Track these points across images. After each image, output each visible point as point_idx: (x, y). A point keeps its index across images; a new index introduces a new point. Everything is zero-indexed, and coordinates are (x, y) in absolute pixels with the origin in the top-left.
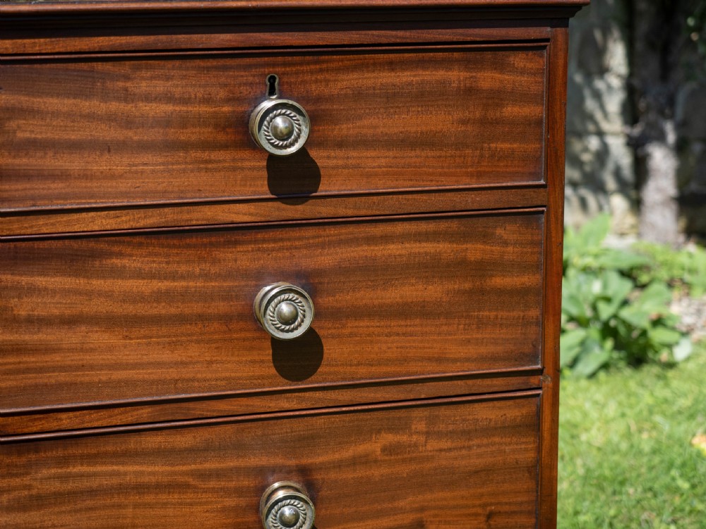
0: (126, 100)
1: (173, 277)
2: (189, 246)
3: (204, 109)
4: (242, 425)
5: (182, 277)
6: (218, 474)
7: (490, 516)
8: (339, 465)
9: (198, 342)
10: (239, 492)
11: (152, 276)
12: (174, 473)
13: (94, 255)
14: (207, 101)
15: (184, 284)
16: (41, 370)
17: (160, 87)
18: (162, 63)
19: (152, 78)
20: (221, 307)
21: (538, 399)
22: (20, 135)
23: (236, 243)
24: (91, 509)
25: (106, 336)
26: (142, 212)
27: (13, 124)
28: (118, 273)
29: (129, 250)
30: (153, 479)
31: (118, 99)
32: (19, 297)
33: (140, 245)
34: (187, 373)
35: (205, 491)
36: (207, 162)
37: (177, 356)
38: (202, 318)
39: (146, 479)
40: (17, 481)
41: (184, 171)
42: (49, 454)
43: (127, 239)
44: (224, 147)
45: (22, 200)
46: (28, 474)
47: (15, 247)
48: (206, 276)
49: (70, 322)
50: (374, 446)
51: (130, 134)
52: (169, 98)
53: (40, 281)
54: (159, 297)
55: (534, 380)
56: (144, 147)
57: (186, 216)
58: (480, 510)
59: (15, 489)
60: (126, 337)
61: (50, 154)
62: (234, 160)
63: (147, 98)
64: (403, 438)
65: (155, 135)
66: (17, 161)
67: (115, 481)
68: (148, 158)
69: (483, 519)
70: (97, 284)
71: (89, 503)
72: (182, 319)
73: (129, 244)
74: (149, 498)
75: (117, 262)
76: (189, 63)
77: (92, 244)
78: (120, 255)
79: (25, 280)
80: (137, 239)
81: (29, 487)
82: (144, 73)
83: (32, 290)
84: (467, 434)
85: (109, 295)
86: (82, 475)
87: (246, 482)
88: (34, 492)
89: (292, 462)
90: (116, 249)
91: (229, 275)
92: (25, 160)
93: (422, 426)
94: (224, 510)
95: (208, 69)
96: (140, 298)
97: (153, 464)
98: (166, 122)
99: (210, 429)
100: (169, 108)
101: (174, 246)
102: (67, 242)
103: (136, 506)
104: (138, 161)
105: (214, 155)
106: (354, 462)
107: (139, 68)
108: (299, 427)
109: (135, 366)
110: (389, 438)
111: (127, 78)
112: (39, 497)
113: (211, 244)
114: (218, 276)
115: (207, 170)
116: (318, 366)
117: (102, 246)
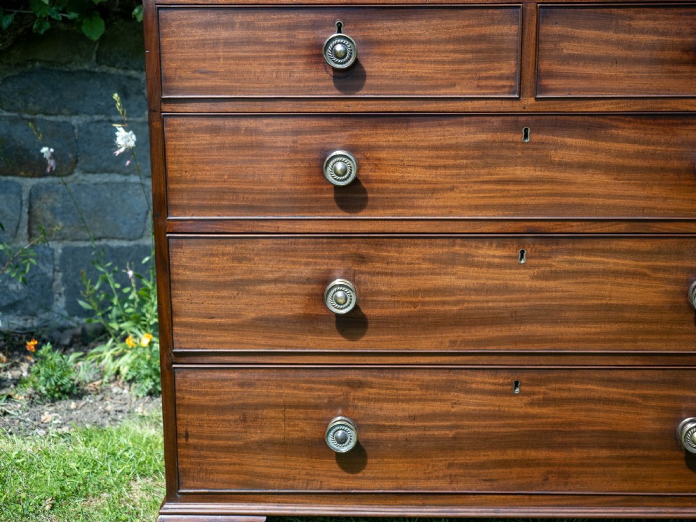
0: (629, 32)
1: (648, 143)
2: (659, 125)
3: (677, 39)
4: (682, 240)
5: (653, 144)
6: (664, 270)
9: (659, 185)
10: (676, 282)
11: (635, 142)
12: (637, 266)
13: (601, 126)
14: (678, 34)
15: (654, 148)
16: (563, 195)
17: (650, 24)
18: (653, 10)
19: (646, 19)
20: (675, 164)
22: (565, 51)
23: (688, 124)
24: (586, 283)
25: (604, 177)
26: (632, 102)
27: (562, 45)
28: (615, 139)
29: (621, 124)
30: (625, 268)
31: (625, 32)
32: (556, 150)
33: (629, 122)
34: (650, 204)
35: (655, 279)
36: (675, 72)
37: (645, 193)
38: (663, 169)
39: (620, 268)
40: (544, 261)
41: (660, 77)
42: (564, 247)
43: (622, 118)
44: (686, 63)
45: (562, 90)
46: (550, 257)
47: (556, 119)
48: (668, 144)
49: (583, 167)
51: (629, 53)
52: (655, 32)
53: (569, 140)
54: (638, 155)
56: (637, 61)
57: (659, 106)
59: (542, 266)
60: (615, 179)
61: (582, 64)
62: (692, 72)
63: (642, 31)
65: (645, 54)
66: (563, 67)
67: (601, 267)
68: (639, 68)
70: (602, 145)
71: (584, 279)
72: (651, 170)
73: (623, 121)
74: (620, 280)
75: (615, 132)
76: (670, 11)
77: (601, 120)
78: (617, 127)
79: (559, 139)
80: (628, 119)
81: (550, 266)
82: (642, 16)
83: (564, 146)
85: (608, 152)
86: (582, 262)
87: (682, 276)
88: (553, 269)
90: (615, 123)
91: (682, 144)
92: (567, 67)
94: (666, 292)
95: (681, 14)
96: (627, 155)
97: (626, 259)
98: (652, 47)
99: (662, 240)
100: (655, 38)
101: (650, 124)
102: (586, 117)
103: (613, 284)
104: (632, 70)
105: (680, 68)
107: (639, 13)
109: (620, 197)
111: (631, 19)
112: (556, 272)
113: (673, 124)
114: (675, 144)
115: (674, 77)
117: (606, 121)
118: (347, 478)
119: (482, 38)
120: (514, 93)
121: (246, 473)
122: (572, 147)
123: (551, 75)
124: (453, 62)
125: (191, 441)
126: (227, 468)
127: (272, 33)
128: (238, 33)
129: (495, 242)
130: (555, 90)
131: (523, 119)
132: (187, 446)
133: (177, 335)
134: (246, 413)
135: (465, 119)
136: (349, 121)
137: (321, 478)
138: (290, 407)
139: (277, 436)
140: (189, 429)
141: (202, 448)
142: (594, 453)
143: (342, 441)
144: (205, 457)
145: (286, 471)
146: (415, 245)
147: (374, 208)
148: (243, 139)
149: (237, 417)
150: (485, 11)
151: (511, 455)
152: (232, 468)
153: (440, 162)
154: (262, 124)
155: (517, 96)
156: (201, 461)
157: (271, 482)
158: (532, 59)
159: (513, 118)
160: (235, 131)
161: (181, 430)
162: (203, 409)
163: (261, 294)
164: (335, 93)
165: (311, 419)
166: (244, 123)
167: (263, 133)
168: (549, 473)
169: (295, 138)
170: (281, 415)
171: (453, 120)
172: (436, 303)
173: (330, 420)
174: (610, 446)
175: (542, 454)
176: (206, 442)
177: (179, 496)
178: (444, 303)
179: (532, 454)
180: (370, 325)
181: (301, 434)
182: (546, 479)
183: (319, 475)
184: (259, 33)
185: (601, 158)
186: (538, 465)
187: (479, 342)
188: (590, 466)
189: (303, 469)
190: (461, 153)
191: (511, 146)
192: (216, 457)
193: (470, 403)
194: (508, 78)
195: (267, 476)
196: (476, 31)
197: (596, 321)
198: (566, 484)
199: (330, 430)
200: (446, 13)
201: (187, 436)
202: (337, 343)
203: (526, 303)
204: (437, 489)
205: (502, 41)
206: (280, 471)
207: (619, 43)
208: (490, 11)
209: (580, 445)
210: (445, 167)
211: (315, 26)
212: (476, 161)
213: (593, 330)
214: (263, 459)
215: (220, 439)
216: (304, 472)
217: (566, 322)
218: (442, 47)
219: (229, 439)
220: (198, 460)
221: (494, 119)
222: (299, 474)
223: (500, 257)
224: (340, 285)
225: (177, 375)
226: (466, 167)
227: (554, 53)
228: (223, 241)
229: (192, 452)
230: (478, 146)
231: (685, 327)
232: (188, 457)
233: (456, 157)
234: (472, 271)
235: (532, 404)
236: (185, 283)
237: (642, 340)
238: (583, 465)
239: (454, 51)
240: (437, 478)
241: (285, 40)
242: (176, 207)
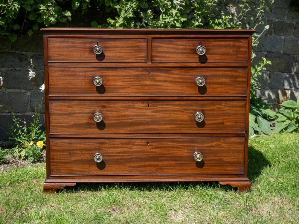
1: (182, 75)
2: (185, 70)
3: (189, 47)
5: (184, 75)
6: (188, 110)
7: (236, 122)
8: (209, 110)
9: (186, 86)
10: (191, 113)
11: (179, 75)
12: (180, 109)
13: (169, 70)
14: (189, 46)
15: (184, 76)
16: (160, 89)
17: (182, 43)
18: (182, 39)
19: (180, 42)
20: (190, 81)
21: (245, 102)
22: (159, 50)
23: (193, 70)
24: (167, 113)
25: (171, 84)
26: (178, 64)
27: (158, 48)
28: (173, 74)
29: (175, 70)
30: (177, 109)
31: (175, 45)
32: (157, 77)
33: (177, 69)
34: (184, 91)
35: (185, 112)
37: (182, 88)
38: (186, 82)
39: (176, 109)
40: (154, 107)
41: (185, 57)
42: (160, 103)
43: (175, 68)
44: (192, 53)
45: (159, 61)
46: (156, 106)
47: (157, 68)
48: (188, 75)
49: (165, 81)
50: (215, 107)
51: (176, 51)
52: (183, 45)
53: (161, 74)
54: (180, 78)
55: (245, 98)
56: (178, 53)
57: (185, 65)
58: (234, 121)
59: (154, 109)
60: (174, 85)
61: (164, 53)
62: (193, 56)
63: (179, 45)
64: (220, 106)
65: (181, 51)
66: (158, 54)
67: (170, 109)
69: (235, 123)
70: (170, 75)
71: (166, 112)
72: (183, 82)
73: (175, 69)
74: (176, 113)
75: (173, 72)
76: (187, 40)
77: (169, 69)
78: (174, 71)
79: (158, 74)
80: (177, 68)
81: (156, 109)
82: (179, 41)
83: (159, 76)
84: (232, 107)
85: (171, 77)
86: (165, 108)
87: (192, 112)
88: (157, 110)
89: (201, 109)
90: (173, 70)
91: (191, 75)
92: (160, 54)
93: (224, 105)
94: (188, 116)
95: (190, 41)
96: (176, 78)
97: (177, 107)
98: (182, 49)
100: (183, 47)
101: (183, 70)
102: (165, 68)
103: (174, 114)
104: (177, 55)
105: (190, 55)
106: (212, 110)
107: (178, 40)
108: (202, 102)
109: (175, 90)
110: (218, 106)
111: (176, 42)
112: (158, 111)
113: (189, 70)
114: (189, 75)
115: (188, 57)
116: (206, 92)
117: (171, 69)
118: (100, 171)
119: (136, 46)
120: (145, 61)
121: (70, 170)
122: (162, 76)
123: (155, 56)
124: (129, 53)
125: (54, 160)
126: (65, 168)
127: (79, 44)
128: (70, 44)
129: (141, 102)
130: (157, 61)
131: (148, 68)
132: (53, 162)
133: (51, 129)
134: (71, 152)
135: (132, 68)
136: (100, 69)
137: (92, 171)
138: (83, 150)
139: (79, 159)
140: (54, 157)
141: (58, 162)
142: (170, 163)
143: (98, 159)
144: (58, 165)
145: (82, 169)
146: (119, 103)
147: (107, 93)
148: (70, 73)
149: (68, 153)
150: (137, 39)
151: (147, 163)
152: (66, 168)
153: (126, 80)
154: (76, 69)
155: (146, 62)
156: (57, 166)
157: (78, 173)
158: (150, 52)
159: (146, 68)
160: (69, 71)
161: (52, 157)
162: (58, 151)
163: (75, 117)
164: (97, 61)
165: (89, 153)
166: (71, 69)
167: (76, 72)
168: (158, 168)
169: (85, 73)
170: (81, 153)
171: (129, 68)
172: (125, 119)
173: (95, 154)
174: (175, 160)
175: (156, 163)
176: (59, 161)
177: (50, 177)
178: (127, 119)
179: (153, 163)
180: (106, 126)
181: (86, 158)
182: (157, 171)
183: (92, 170)
184: (76, 44)
185: (170, 79)
186: (155, 166)
187: (137, 130)
188: (169, 166)
189: (87, 168)
190: (131, 77)
191: (145, 76)
192: (61, 165)
193: (135, 148)
194: (144, 57)
195: (77, 171)
196: (134, 45)
197: (170, 124)
198: (163, 172)
199: (95, 156)
200: (127, 39)
201: (53, 159)
202: (97, 131)
203: (150, 119)
204: (126, 174)
205: (142, 47)
206: (80, 169)
207: (173, 48)
208: (139, 39)
209: (166, 160)
210: (127, 81)
211: (91, 43)
212: (135, 80)
213: (169, 127)
214: (76, 165)
215: (63, 160)
216: (88, 169)
217: (161, 124)
218: (126, 49)
219: (65, 160)
220: (56, 166)
221: (140, 68)
222: (86, 170)
223: (143, 106)
224: (98, 114)
225: (51, 141)
226: (133, 81)
227: (156, 51)
228: (65, 102)
229: (54, 164)
230: (136, 76)
231: (194, 126)
232: (53, 165)
233: (130, 79)
234: (135, 110)
235: (152, 148)
236: (54, 114)
237: (182, 130)
238: (167, 166)
239: (129, 50)
240: (126, 171)
241: (83, 46)
242: (51, 92)
